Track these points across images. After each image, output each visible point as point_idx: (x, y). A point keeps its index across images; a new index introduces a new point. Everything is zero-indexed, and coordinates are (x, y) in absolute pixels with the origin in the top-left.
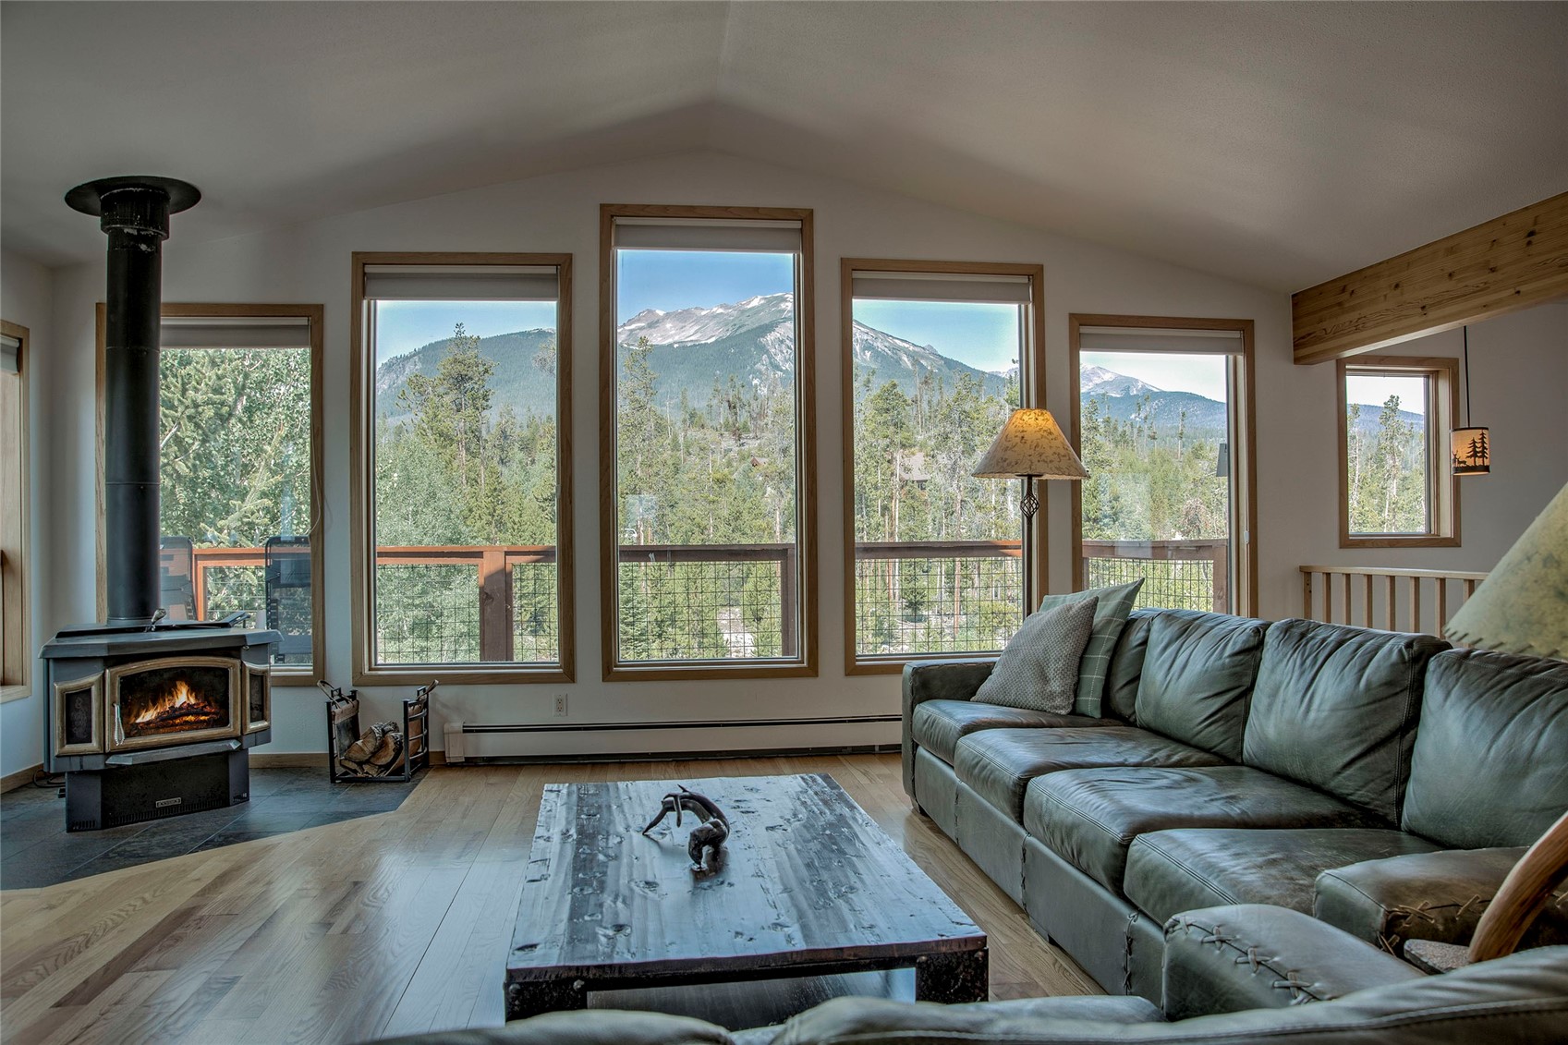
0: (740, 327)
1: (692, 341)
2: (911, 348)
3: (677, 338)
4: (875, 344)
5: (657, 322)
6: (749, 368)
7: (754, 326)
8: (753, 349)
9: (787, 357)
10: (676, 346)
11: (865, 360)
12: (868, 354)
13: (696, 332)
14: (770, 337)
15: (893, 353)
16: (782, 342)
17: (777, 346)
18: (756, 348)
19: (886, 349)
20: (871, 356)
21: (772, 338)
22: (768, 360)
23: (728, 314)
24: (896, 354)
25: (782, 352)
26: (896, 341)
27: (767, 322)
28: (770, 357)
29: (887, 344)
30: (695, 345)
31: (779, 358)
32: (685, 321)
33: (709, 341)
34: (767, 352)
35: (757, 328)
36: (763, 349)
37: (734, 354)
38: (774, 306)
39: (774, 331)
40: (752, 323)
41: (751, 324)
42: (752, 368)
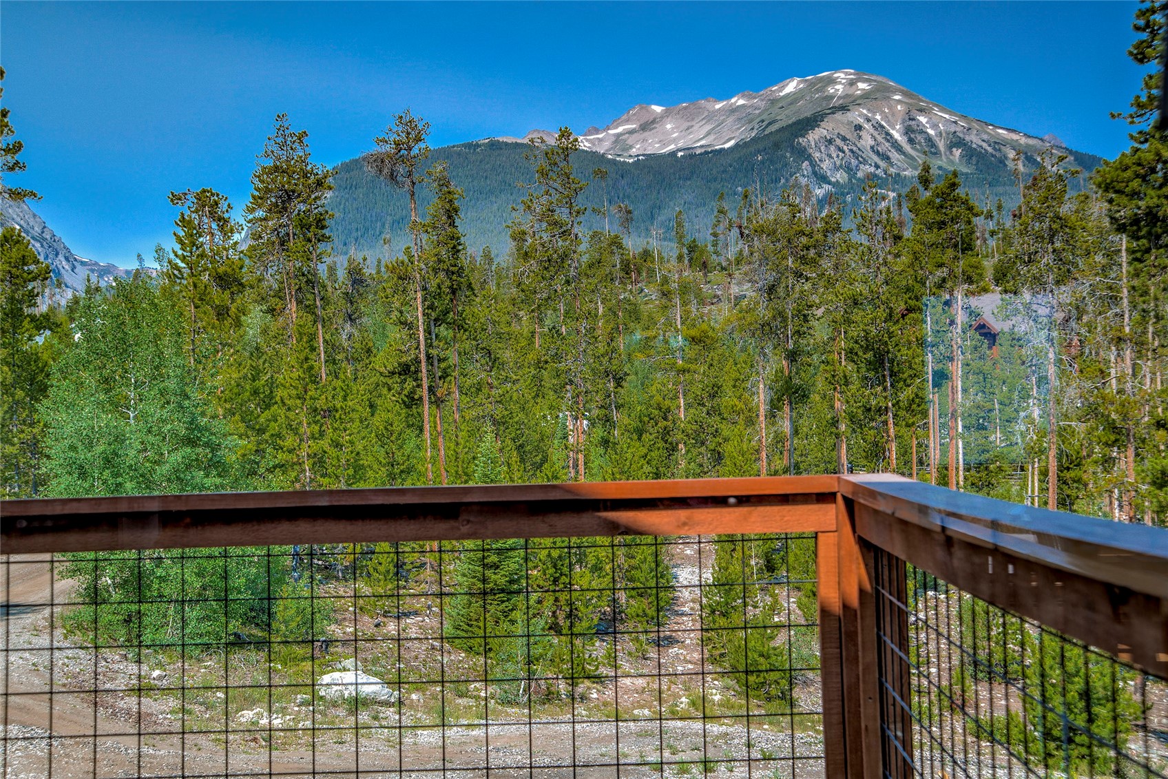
0: (770, 124)
1: (702, 146)
2: (1023, 141)
3: (681, 144)
4: (967, 138)
5: (653, 122)
6: (783, 181)
7: (790, 122)
8: (788, 155)
9: (838, 163)
10: (680, 154)
11: (952, 162)
12: (957, 152)
13: (708, 134)
14: (813, 136)
15: (994, 149)
16: (830, 142)
17: (823, 148)
18: (792, 153)
19: (985, 145)
20: (962, 156)
21: (816, 137)
22: (810, 169)
23: (752, 106)
24: (1000, 150)
25: (830, 156)
26: (1000, 131)
27: (808, 114)
28: (813, 164)
29: (985, 137)
30: (707, 153)
31: (826, 166)
32: (693, 119)
33: (727, 146)
34: (809, 158)
35: (794, 124)
36: (803, 154)
37: (762, 162)
38: (818, 91)
39: (818, 126)
40: (787, 116)
41: (786, 118)
42: (787, 180)
